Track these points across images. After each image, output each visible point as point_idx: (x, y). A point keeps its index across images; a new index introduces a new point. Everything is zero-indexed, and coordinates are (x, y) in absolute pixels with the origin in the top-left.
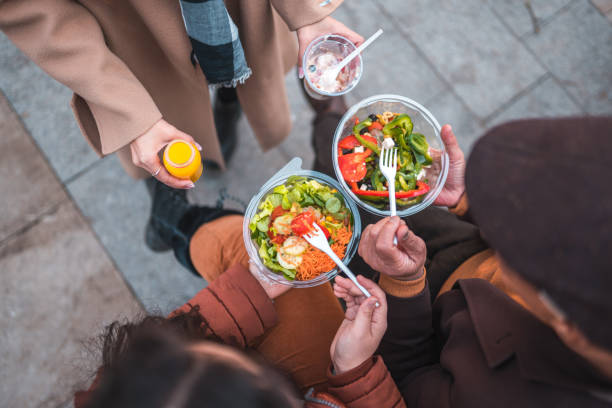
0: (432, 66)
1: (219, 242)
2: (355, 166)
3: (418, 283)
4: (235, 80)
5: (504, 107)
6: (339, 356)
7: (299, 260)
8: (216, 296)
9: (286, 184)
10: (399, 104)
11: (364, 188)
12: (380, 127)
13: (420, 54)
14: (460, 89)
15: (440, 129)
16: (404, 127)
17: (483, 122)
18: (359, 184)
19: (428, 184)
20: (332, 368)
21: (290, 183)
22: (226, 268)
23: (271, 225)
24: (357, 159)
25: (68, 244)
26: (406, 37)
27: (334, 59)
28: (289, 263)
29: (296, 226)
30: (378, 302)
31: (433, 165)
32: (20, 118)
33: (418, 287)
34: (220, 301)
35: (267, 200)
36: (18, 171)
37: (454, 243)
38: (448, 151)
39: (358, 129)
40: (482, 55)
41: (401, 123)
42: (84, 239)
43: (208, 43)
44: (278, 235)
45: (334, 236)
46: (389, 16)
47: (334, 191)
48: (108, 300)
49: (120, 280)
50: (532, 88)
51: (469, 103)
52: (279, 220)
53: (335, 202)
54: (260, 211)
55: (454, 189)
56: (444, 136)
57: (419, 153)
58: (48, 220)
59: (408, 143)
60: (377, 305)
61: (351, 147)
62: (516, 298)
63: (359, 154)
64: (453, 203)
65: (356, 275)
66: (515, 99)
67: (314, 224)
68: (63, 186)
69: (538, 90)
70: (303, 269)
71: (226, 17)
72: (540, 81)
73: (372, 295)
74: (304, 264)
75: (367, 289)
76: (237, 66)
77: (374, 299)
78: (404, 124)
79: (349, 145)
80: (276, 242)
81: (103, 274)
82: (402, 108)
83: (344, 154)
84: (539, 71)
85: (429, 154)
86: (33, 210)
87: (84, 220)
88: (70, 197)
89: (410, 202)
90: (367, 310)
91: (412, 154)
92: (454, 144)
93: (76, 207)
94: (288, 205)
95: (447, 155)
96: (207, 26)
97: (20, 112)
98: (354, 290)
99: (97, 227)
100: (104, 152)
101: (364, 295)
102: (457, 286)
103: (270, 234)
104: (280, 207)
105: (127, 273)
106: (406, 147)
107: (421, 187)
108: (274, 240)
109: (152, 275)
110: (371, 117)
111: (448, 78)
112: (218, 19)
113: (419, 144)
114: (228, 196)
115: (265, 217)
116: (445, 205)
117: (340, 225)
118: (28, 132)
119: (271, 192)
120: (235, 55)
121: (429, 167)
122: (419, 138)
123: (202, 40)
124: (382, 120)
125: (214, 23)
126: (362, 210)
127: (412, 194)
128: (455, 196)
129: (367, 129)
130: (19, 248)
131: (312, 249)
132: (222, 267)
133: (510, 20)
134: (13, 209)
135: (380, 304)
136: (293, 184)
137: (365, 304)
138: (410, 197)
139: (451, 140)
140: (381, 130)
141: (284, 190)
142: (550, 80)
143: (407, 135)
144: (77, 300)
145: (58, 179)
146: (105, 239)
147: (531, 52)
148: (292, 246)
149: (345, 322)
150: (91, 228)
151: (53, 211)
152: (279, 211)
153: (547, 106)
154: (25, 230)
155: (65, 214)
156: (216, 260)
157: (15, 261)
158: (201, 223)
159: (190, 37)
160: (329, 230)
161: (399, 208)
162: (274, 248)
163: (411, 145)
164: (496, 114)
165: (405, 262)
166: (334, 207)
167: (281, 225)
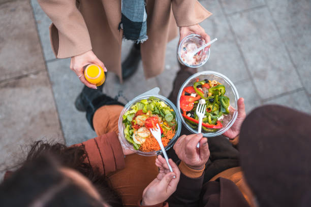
0: (246, 65)
1: (109, 117)
2: (188, 103)
3: (199, 172)
4: (139, 40)
5: (275, 97)
6: (147, 197)
7: (144, 140)
8: (97, 144)
9: (148, 100)
10: (222, 79)
11: (189, 115)
12: (208, 87)
13: (242, 57)
14: (256, 81)
15: (238, 98)
16: (220, 92)
17: (262, 101)
18: (187, 113)
19: (223, 124)
20: (141, 201)
21: (151, 100)
22: (107, 132)
23: (134, 118)
24: (190, 100)
25: (38, 92)
26: (238, 46)
27: (196, 46)
28: (138, 140)
29: (147, 122)
30: (176, 176)
31: (229, 115)
32: (36, 23)
33: (198, 174)
34: (98, 148)
35: (136, 105)
36: (26, 48)
37: (227, 158)
38: (239, 110)
39: (197, 84)
40: (273, 68)
41: (219, 89)
42: (46, 92)
43: (131, 19)
44: (137, 124)
45: (165, 133)
46: (233, 33)
47: (172, 110)
48: (48, 126)
49: (57, 118)
50: (293, 92)
51: (258, 89)
52: (139, 117)
53: (171, 116)
54: (131, 109)
55: (235, 131)
56: (239, 103)
57: (223, 107)
58: (32, 76)
59: (219, 100)
60: (174, 177)
61: (190, 93)
62: (246, 197)
63: (192, 97)
64: (232, 137)
65: (169, 158)
66: (282, 95)
67: (157, 125)
68: (46, 63)
69: (295, 94)
70: (144, 145)
71: (143, 9)
72: (298, 90)
73: (173, 172)
74: (145, 143)
75: (172, 167)
76: (141, 34)
77: (173, 174)
78: (221, 90)
79: (189, 91)
80: (135, 128)
81: (50, 112)
82: (222, 81)
83: (185, 95)
84: (299, 85)
85: (228, 109)
86: (27, 69)
87: (49, 83)
88: (47, 69)
89: (210, 130)
90: (168, 178)
91: (220, 106)
92: (242, 108)
93: (48, 75)
94: (146, 111)
95: (237, 113)
96: (132, 11)
97: (37, 20)
98: (165, 165)
99: (55, 88)
100: (58, 57)
101: (169, 170)
102: (218, 180)
103: (133, 123)
104: (141, 111)
105: (61, 116)
106: (218, 102)
107: (218, 124)
108: (134, 126)
109: (73, 121)
110: (206, 80)
111: (252, 73)
112: (139, 9)
113: (225, 102)
114: (122, 96)
115: (133, 114)
116: (228, 137)
117: (170, 129)
118: (38, 31)
119: (139, 101)
120: (142, 29)
121: (226, 115)
122: (226, 99)
123: (128, 17)
124: (211, 84)
125: (136, 11)
126: (183, 126)
127: (212, 127)
128: (234, 134)
129: (201, 86)
130: (14, 86)
131: (152, 137)
132: (106, 130)
133: (293, 55)
134: (18, 66)
135: (176, 177)
136: (152, 101)
137: (168, 175)
138: (211, 128)
139: (242, 106)
140: (208, 89)
141: (146, 102)
142: (303, 91)
143: (221, 95)
144: (33, 120)
145: (44, 58)
146: (56, 95)
147: (298, 74)
148: (142, 132)
149: (156, 179)
150: (51, 88)
151: (36, 73)
152: (140, 113)
153: (297, 104)
154: (20, 78)
155: (42, 77)
156: (105, 125)
157: (10, 91)
158: (104, 104)
159: (122, 14)
160: (164, 129)
161: (203, 131)
162: (133, 130)
163: (221, 101)
164: (270, 99)
165: (197, 159)
166: (169, 118)
167: (140, 120)
